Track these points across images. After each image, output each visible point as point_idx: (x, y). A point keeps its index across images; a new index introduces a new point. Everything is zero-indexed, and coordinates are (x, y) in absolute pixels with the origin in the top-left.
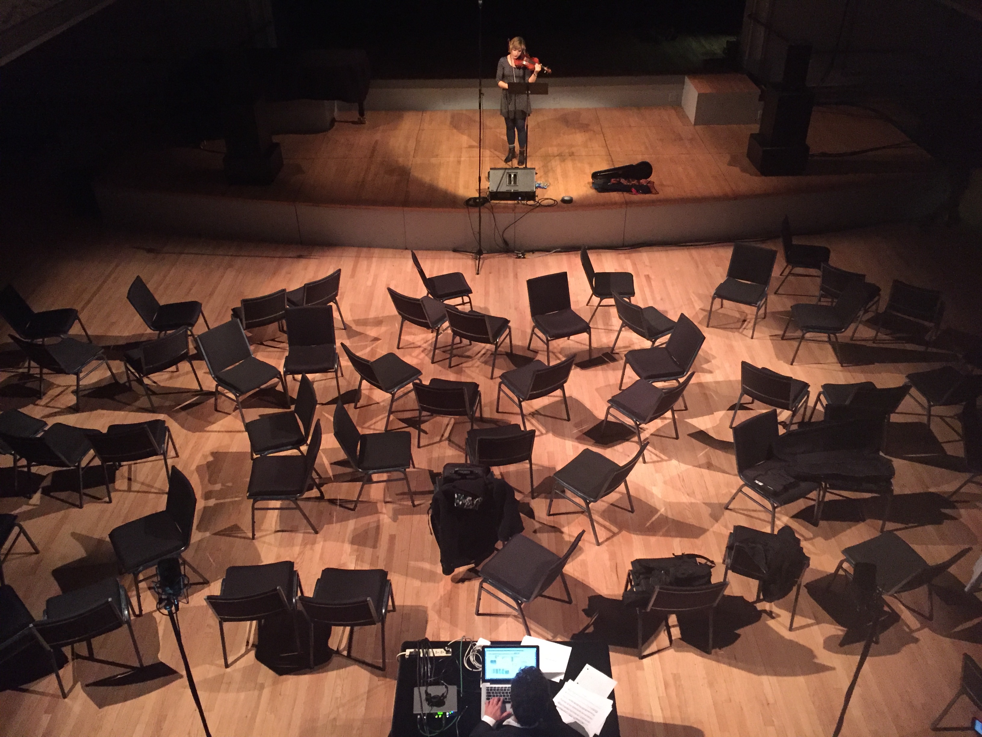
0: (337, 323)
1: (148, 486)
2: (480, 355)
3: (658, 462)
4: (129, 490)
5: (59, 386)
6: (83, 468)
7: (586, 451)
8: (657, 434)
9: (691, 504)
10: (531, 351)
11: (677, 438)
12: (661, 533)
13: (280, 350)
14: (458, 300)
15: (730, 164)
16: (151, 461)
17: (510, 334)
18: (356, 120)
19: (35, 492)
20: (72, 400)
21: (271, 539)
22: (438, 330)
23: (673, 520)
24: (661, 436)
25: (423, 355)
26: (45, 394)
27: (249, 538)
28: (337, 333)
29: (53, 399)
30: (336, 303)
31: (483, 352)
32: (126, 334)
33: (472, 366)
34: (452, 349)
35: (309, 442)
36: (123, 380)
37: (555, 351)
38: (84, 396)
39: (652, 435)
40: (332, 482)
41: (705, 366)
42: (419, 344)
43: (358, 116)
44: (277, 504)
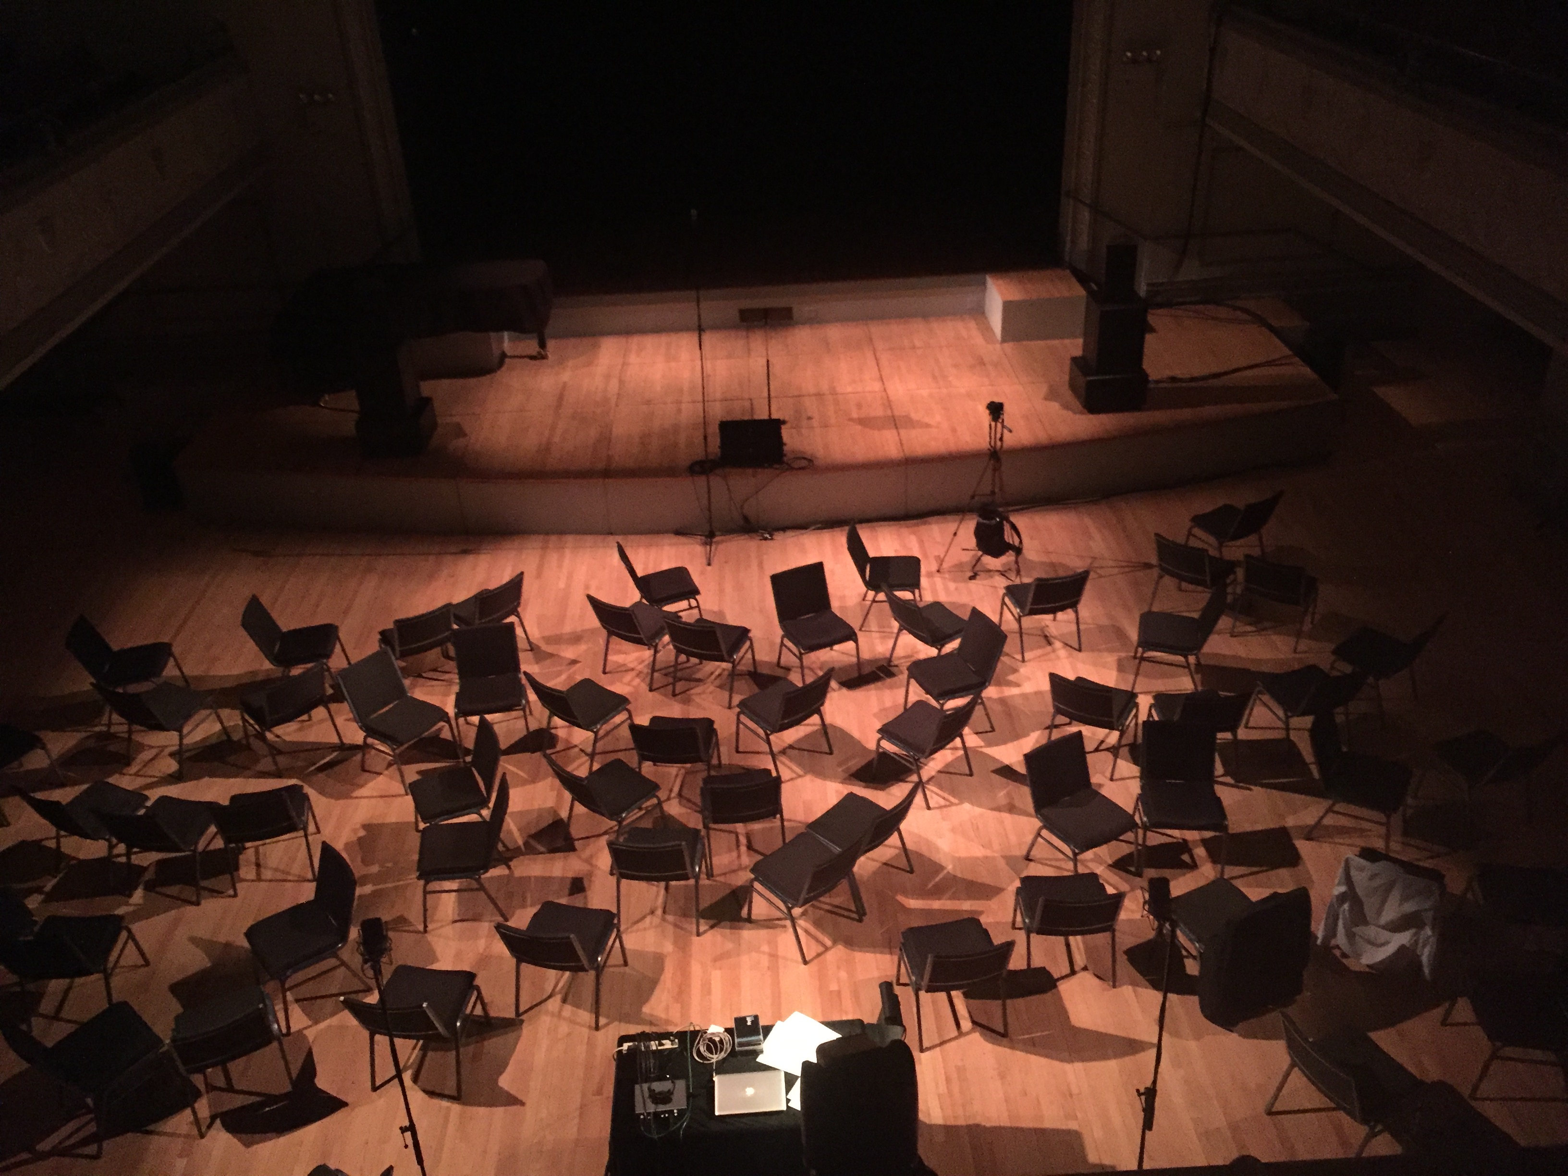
0: (522, 644)
1: (283, 872)
2: (713, 677)
3: (945, 806)
4: (259, 879)
5: (152, 747)
6: (200, 853)
7: (851, 796)
8: (946, 770)
9: (987, 857)
10: (782, 668)
11: (971, 775)
12: (947, 895)
13: (445, 683)
14: (684, 604)
15: (1046, 398)
16: (284, 840)
17: (751, 647)
18: (534, 353)
19: (136, 889)
20: (172, 766)
21: (449, 930)
22: (656, 647)
23: (964, 880)
24: (951, 773)
25: (637, 681)
26: (134, 759)
27: (419, 932)
28: (522, 656)
29: (144, 766)
30: (518, 616)
31: (717, 673)
32: (235, 672)
33: (704, 692)
34: (676, 671)
35: (491, 805)
36: (237, 736)
37: (814, 666)
38: (189, 758)
39: (940, 772)
40: (523, 854)
41: (1011, 678)
42: (631, 665)
43: (537, 349)
44: (454, 885)
